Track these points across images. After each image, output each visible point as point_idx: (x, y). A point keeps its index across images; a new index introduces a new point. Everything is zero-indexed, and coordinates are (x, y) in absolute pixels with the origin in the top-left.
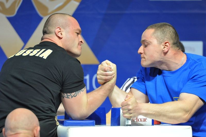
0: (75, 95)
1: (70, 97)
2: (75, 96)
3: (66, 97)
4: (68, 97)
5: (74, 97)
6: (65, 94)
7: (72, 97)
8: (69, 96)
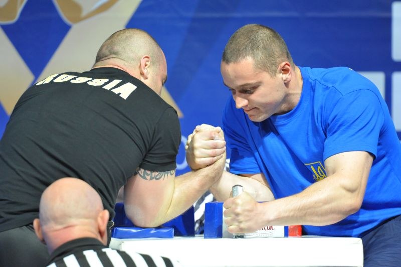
0: (158, 177)
1: (148, 177)
2: (157, 179)
3: (142, 175)
4: (146, 176)
5: (154, 179)
6: (142, 170)
7: (151, 179)
8: (148, 175)
